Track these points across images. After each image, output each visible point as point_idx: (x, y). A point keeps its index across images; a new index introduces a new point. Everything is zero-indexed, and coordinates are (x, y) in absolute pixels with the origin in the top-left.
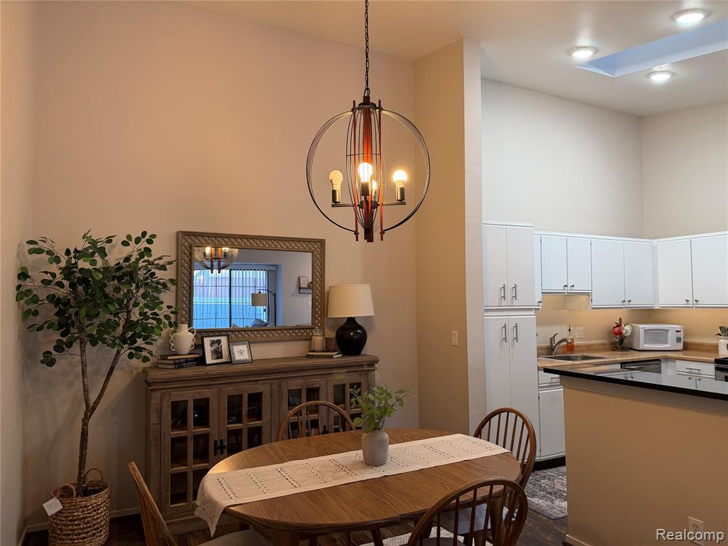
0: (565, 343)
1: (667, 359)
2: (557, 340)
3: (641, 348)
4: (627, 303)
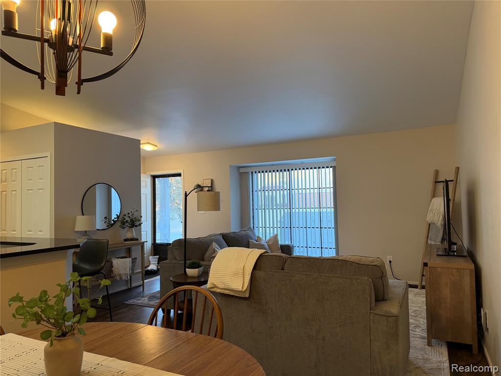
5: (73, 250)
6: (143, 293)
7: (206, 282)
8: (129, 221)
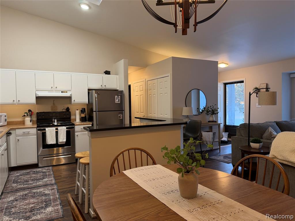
5: (183, 126)
6: (220, 154)
7: (268, 153)
8: (211, 111)
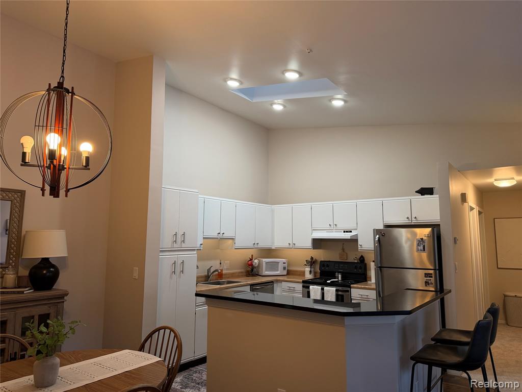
0: (217, 273)
1: (277, 281)
2: (212, 270)
3: (263, 274)
4: (256, 245)
